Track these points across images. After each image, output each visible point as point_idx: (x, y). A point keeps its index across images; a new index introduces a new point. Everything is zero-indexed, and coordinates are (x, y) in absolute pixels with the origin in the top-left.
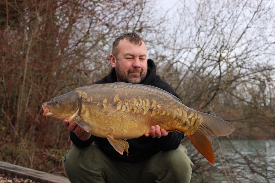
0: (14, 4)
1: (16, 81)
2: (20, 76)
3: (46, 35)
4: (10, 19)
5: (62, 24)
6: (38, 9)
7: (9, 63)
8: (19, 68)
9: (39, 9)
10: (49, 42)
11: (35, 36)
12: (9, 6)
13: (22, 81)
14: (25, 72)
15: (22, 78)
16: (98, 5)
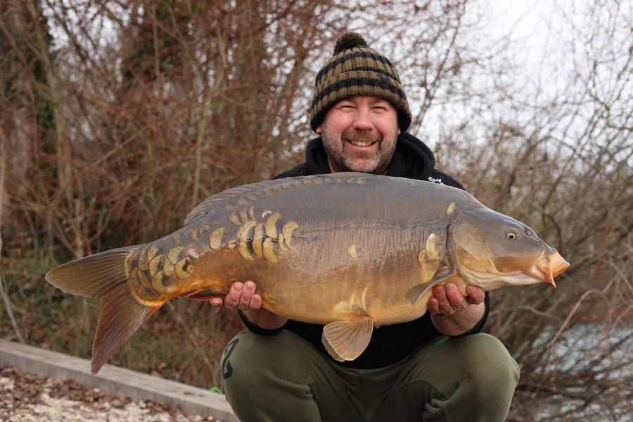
0: (171, 25)
1: (178, 195)
2: (188, 185)
3: (242, 91)
4: (163, 58)
5: (279, 65)
6: (222, 32)
7: (162, 155)
8: (185, 165)
9: (225, 33)
10: (249, 105)
11: (216, 94)
12: (159, 30)
13: (192, 194)
14: (197, 174)
15: (191, 187)
16: (357, 18)
